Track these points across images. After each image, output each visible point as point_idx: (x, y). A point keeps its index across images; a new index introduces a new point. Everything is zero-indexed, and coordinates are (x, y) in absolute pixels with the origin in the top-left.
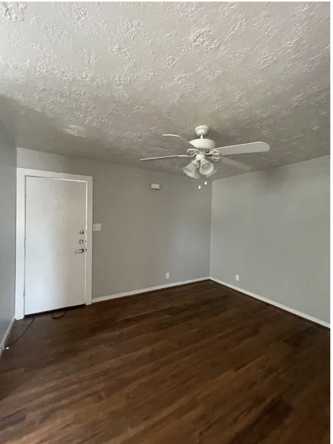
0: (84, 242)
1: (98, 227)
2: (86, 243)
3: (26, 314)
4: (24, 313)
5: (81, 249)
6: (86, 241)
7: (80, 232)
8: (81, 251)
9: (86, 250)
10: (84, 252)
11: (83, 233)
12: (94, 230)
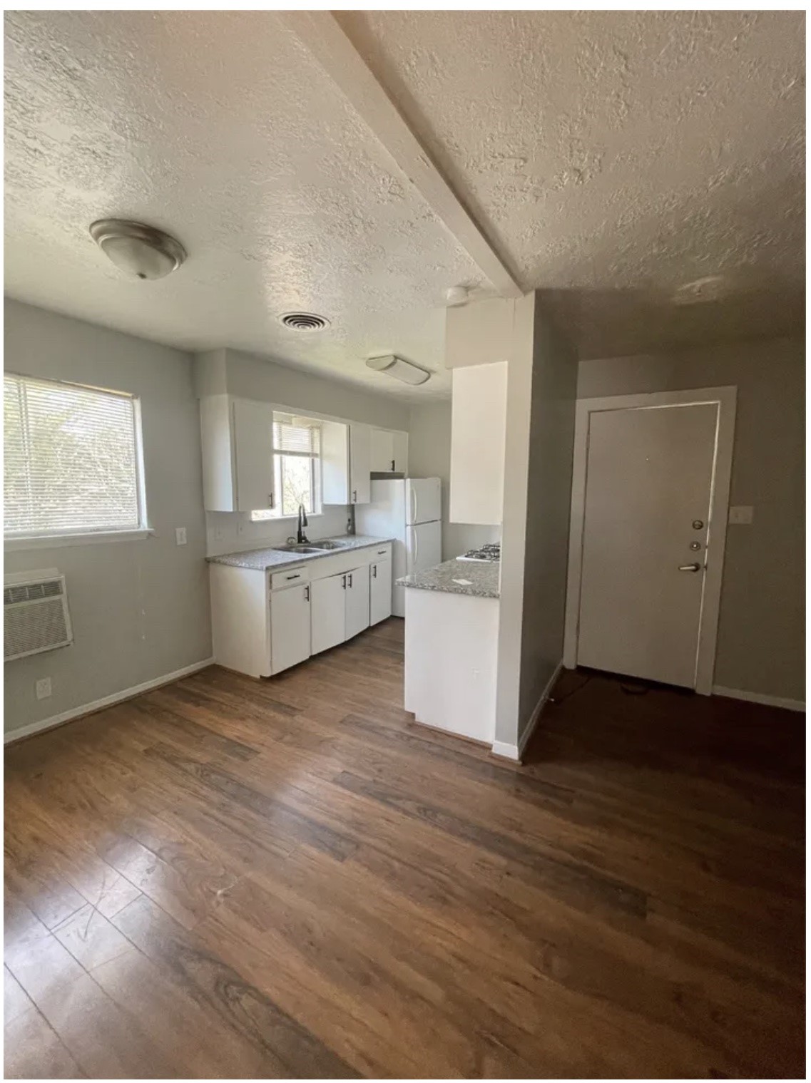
0: (702, 548)
1: (744, 514)
2: (707, 550)
3: (579, 664)
4: (577, 661)
5: (693, 563)
6: (707, 547)
7: (694, 526)
8: (693, 568)
9: (706, 567)
10: (699, 572)
11: (701, 527)
12: (730, 522)
